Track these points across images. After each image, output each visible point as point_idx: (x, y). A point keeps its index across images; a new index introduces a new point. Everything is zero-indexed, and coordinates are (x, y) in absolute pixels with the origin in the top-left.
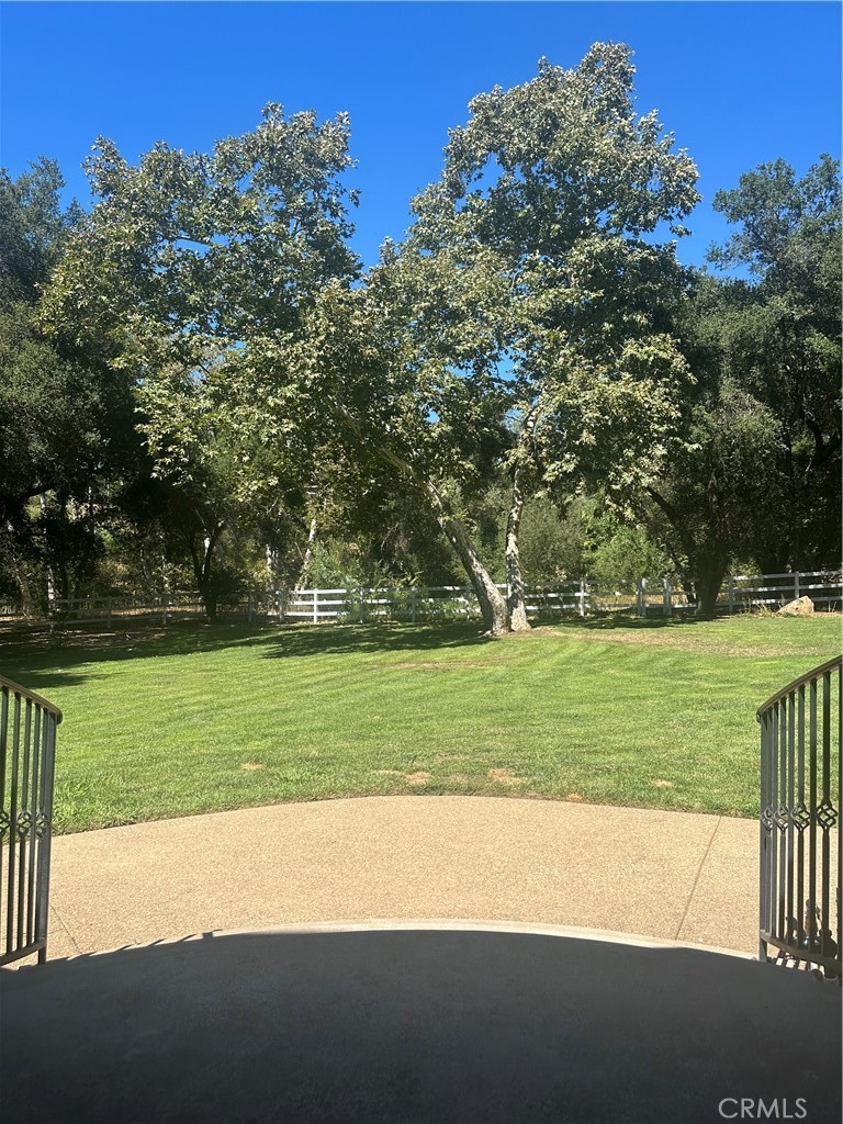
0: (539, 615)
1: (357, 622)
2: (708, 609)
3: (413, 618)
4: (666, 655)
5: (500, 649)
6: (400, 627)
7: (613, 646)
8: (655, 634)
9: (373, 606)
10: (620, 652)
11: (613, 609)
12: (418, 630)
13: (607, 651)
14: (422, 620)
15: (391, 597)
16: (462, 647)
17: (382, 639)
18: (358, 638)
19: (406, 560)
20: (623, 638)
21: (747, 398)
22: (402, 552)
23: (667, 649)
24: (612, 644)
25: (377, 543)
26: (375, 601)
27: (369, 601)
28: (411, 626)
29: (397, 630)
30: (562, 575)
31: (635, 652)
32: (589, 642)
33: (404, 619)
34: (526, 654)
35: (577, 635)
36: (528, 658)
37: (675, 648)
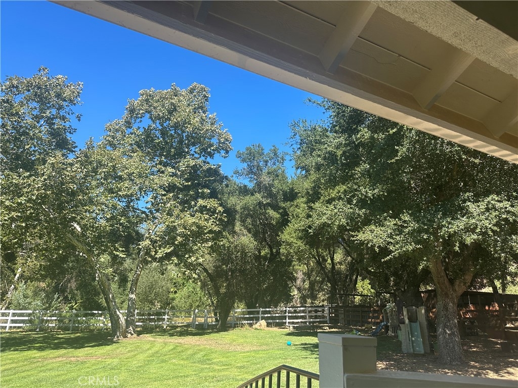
0: (143, 327)
1: (35, 330)
2: (223, 325)
3: (71, 329)
4: (201, 350)
5: (118, 348)
6: (62, 334)
7: (177, 346)
8: (198, 339)
9: (47, 321)
10: (180, 349)
11: (180, 325)
12: (72, 336)
13: (174, 349)
14: (76, 330)
15: (60, 315)
16: (96, 348)
17: (49, 342)
18: (34, 341)
19: (74, 294)
20: (182, 342)
21: (245, 232)
22: (72, 289)
23: (202, 347)
24: (177, 344)
25: (57, 284)
26: (49, 318)
27: (45, 318)
28: (69, 334)
29: (60, 336)
30: (158, 305)
31: (187, 349)
32: (166, 344)
33: (66, 329)
34: (132, 351)
35: (160, 340)
36: (133, 353)
37: (206, 346)
